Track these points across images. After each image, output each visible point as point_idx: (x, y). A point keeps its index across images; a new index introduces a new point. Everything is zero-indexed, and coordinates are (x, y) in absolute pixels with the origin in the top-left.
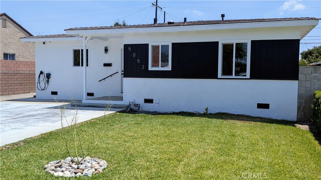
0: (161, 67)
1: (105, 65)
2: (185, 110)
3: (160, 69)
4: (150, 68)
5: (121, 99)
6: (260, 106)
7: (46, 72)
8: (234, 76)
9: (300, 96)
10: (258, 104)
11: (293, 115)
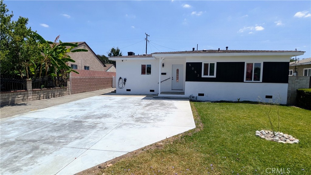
0: (210, 75)
1: (162, 74)
2: (224, 100)
3: (209, 76)
4: (203, 76)
5: (183, 93)
6: (267, 97)
7: (123, 78)
8: (253, 81)
9: (289, 92)
10: (266, 96)
11: (285, 101)
